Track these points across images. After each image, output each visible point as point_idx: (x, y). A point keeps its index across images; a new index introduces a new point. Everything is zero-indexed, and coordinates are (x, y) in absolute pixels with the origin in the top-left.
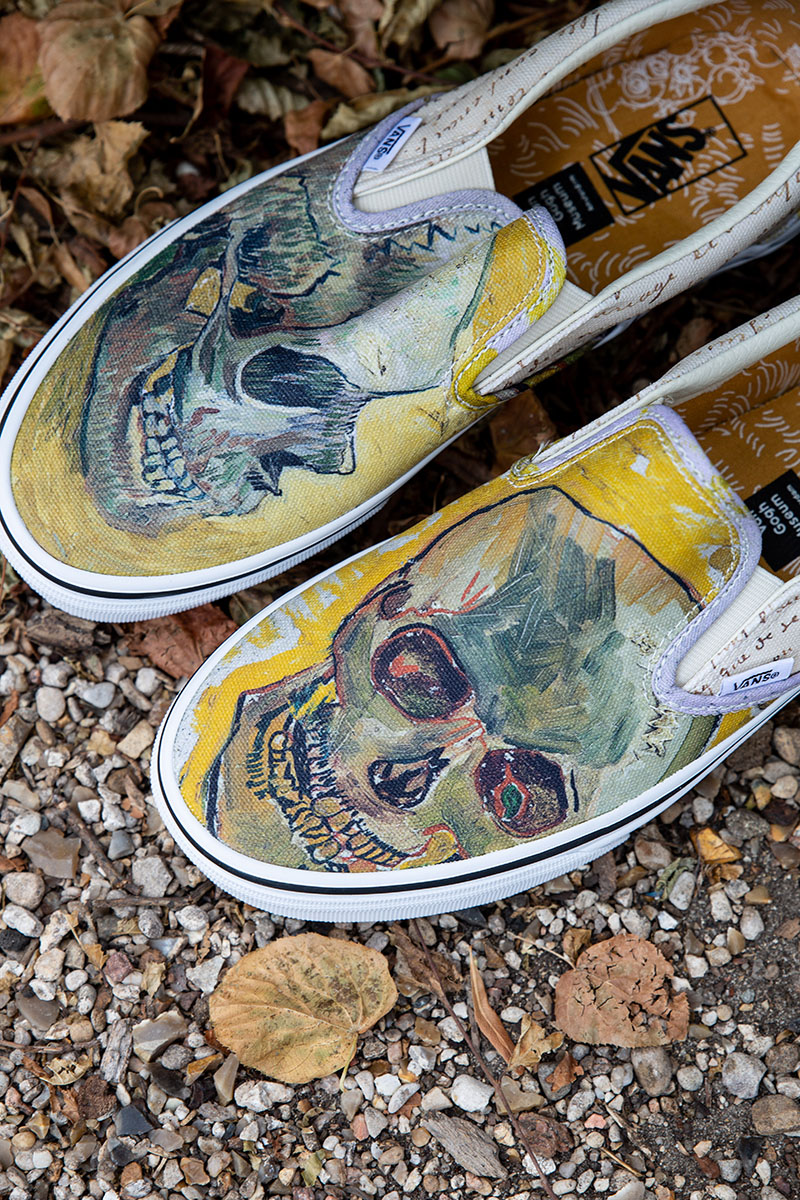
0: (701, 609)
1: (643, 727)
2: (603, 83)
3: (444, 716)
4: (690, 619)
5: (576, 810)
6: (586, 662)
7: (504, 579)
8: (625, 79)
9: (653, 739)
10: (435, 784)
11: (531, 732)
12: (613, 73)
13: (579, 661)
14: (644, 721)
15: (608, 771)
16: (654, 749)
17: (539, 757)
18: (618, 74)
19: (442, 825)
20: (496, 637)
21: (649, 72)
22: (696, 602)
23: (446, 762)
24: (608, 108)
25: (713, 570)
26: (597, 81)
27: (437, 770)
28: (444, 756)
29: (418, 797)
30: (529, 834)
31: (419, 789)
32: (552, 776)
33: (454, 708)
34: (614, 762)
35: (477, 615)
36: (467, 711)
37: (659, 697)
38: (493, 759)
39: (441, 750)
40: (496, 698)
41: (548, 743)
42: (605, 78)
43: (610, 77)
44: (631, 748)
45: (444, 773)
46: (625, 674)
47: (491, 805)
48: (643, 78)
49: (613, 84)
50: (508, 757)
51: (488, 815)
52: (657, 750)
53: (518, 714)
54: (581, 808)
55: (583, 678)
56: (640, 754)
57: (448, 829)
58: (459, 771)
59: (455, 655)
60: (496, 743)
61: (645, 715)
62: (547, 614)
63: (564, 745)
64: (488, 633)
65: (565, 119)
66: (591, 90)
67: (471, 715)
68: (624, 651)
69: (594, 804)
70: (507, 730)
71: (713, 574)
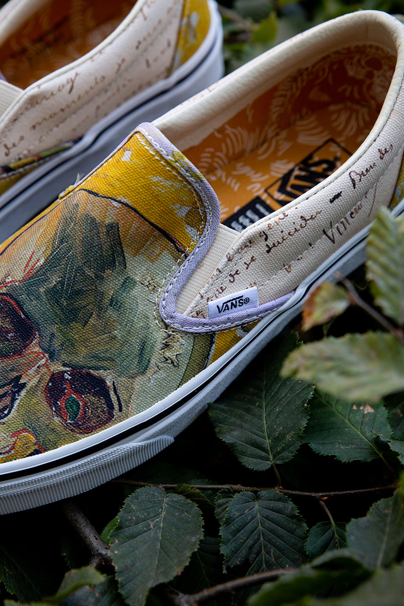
0: (186, 257)
1: (159, 346)
3: (19, 352)
4: (179, 264)
5: (121, 410)
6: (112, 301)
7: (49, 252)
9: (168, 354)
10: (18, 401)
11: (80, 358)
13: (107, 301)
14: (159, 340)
15: (139, 380)
16: (169, 361)
17: (89, 374)
19: (25, 430)
20: (48, 292)
22: (183, 252)
23: (24, 385)
25: (189, 228)
27: (19, 392)
28: (22, 381)
29: (6, 412)
30: (89, 431)
31: (7, 407)
32: (99, 387)
33: (25, 347)
34: (143, 373)
35: (34, 279)
36: (35, 348)
37: (167, 321)
38: (56, 378)
39: (19, 377)
40: (53, 335)
41: (94, 363)
44: (153, 361)
45: (23, 393)
46: (141, 308)
47: (59, 412)
50: (67, 376)
51: (57, 419)
52: (172, 362)
53: (70, 345)
54: (124, 408)
55: (111, 313)
56: (161, 365)
57: (29, 432)
58: (33, 390)
59: (22, 309)
60: (57, 367)
61: (159, 336)
62: (80, 269)
63: (105, 364)
64: (42, 290)
67: (37, 349)
68: (137, 291)
69: (133, 405)
70: (64, 357)
71: (190, 231)
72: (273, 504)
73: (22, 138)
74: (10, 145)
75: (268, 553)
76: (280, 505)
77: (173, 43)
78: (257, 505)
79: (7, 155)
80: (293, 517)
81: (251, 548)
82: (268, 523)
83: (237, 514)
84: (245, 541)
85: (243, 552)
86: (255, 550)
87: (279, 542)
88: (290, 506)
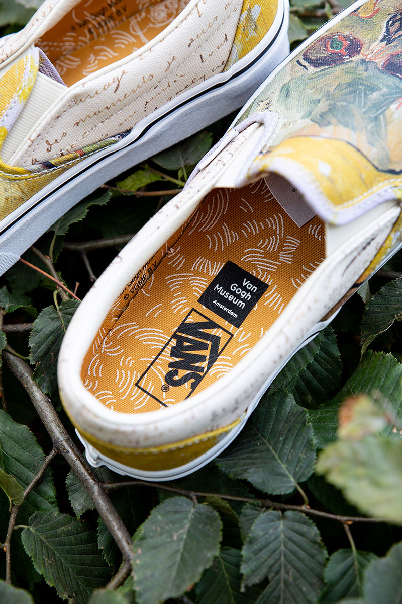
2: (139, 19)
8: (152, 14)
12: (145, 12)
18: (148, 11)
21: (166, 7)
24: (142, 30)
26: (136, 18)
42: (140, 15)
43: (144, 14)
48: (163, 11)
49: (146, 18)
65: (116, 41)
66: (132, 23)
72: (297, 526)
73: (65, 134)
74: (52, 142)
75: (287, 573)
76: (304, 528)
77: (230, 38)
78: (281, 525)
79: (48, 151)
80: (315, 542)
81: (271, 567)
82: (290, 544)
83: (261, 533)
84: (266, 560)
85: (263, 571)
86: (275, 569)
87: (298, 564)
88: (314, 531)
